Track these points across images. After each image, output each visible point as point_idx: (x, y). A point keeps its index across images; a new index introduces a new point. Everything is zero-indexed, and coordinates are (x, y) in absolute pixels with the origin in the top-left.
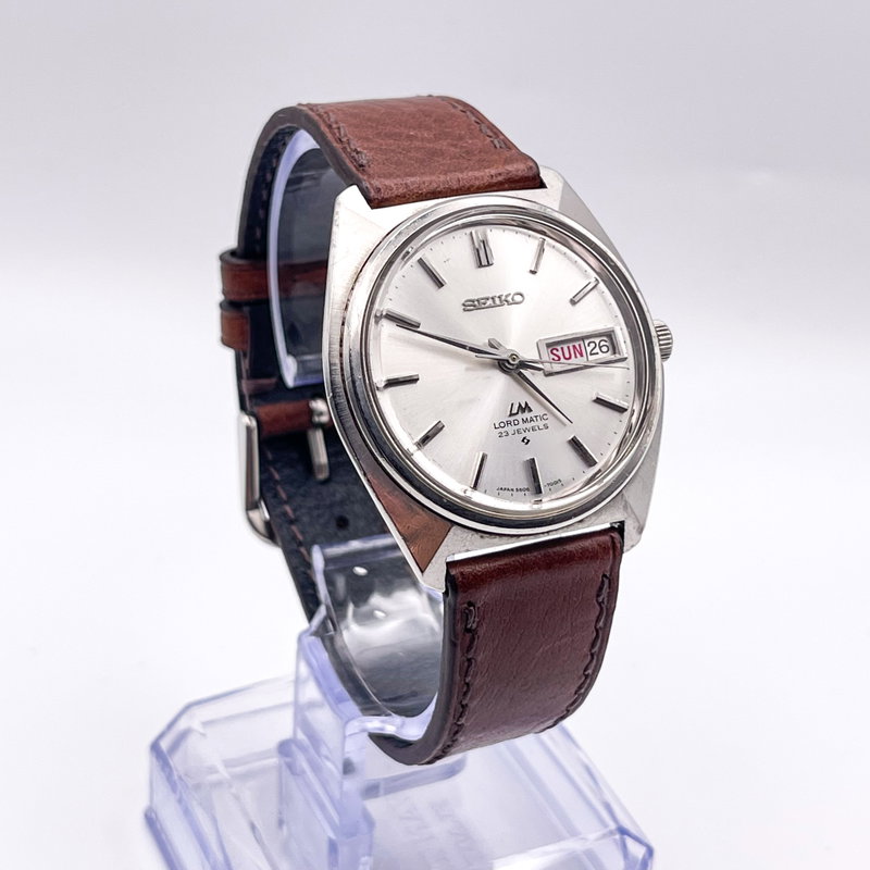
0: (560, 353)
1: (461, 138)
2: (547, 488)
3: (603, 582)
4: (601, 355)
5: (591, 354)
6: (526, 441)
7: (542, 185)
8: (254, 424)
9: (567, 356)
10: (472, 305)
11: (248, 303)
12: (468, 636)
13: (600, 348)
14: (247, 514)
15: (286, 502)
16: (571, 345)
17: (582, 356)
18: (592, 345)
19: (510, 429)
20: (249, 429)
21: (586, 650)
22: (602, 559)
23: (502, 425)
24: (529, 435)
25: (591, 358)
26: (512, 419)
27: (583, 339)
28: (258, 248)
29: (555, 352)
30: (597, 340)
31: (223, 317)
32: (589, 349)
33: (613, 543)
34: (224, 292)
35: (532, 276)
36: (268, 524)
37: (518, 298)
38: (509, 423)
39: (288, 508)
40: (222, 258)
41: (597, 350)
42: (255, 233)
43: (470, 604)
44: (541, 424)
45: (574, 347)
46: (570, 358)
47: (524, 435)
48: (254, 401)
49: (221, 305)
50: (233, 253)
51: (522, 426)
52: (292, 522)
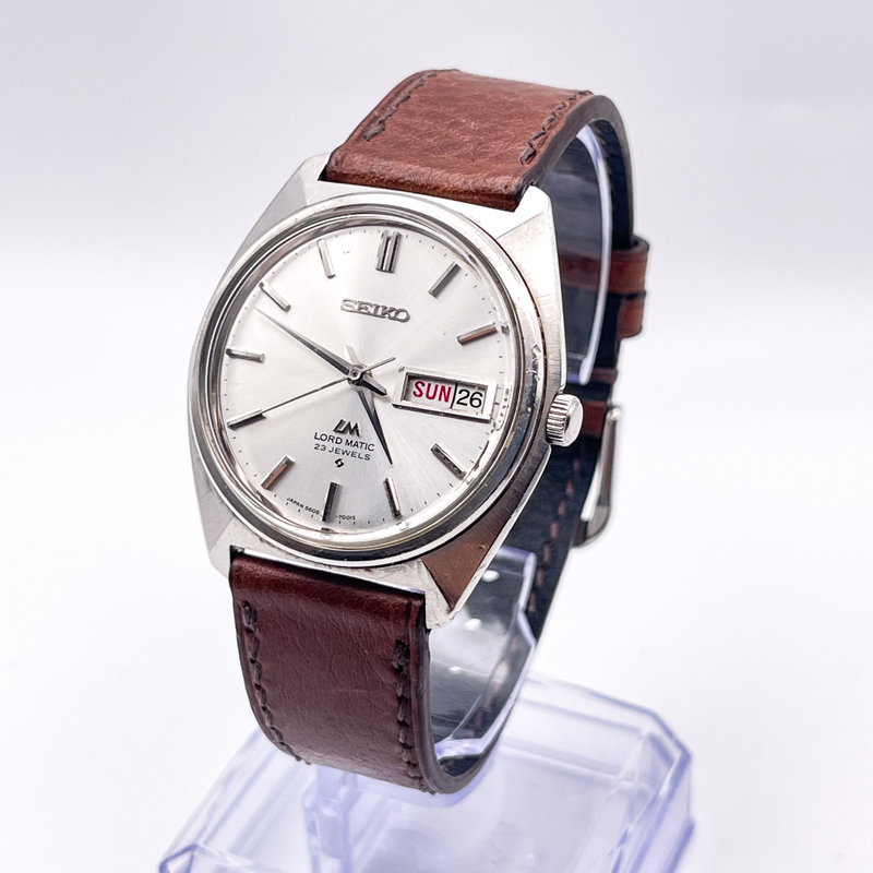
0: (424, 389)
4: (468, 408)
5: (458, 403)
6: (339, 463)
9: (431, 395)
10: (352, 306)
13: (472, 400)
16: (440, 385)
17: (447, 400)
18: (464, 394)
19: (330, 445)
23: (324, 437)
24: (345, 459)
25: (456, 406)
26: (336, 435)
27: (457, 384)
29: (420, 385)
30: (472, 391)
32: (458, 397)
38: (331, 438)
41: (467, 401)
43: (246, 603)
44: (363, 452)
45: (443, 388)
46: (433, 398)
47: (340, 456)
51: (343, 446)
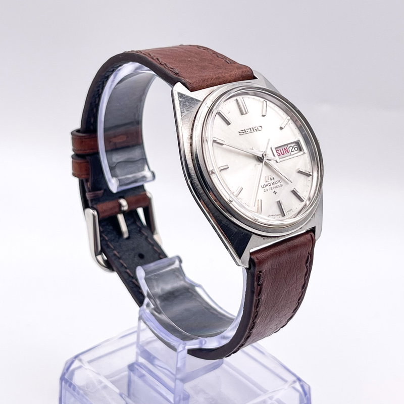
0: (279, 152)
1: (211, 60)
2: (287, 213)
3: (308, 256)
4: (295, 152)
6: (275, 193)
7: (255, 78)
8: (96, 213)
10: (243, 132)
11: (88, 155)
12: (259, 287)
13: (294, 148)
14: (96, 258)
15: (114, 250)
16: (283, 148)
17: (288, 153)
18: (291, 148)
19: (268, 188)
20: (94, 216)
21: (300, 290)
22: (308, 245)
23: (264, 186)
24: (276, 190)
25: (292, 153)
27: (287, 145)
28: (92, 127)
30: (293, 145)
31: (73, 162)
32: (290, 149)
33: (312, 237)
34: (73, 150)
35: (262, 117)
36: (106, 262)
37: (260, 128)
38: (267, 185)
39: (115, 252)
40: (72, 133)
41: (293, 150)
42: (91, 120)
43: (260, 272)
44: (279, 184)
45: (285, 149)
46: (284, 154)
47: (273, 190)
48: (94, 202)
49: (72, 157)
50: (78, 131)
51: (272, 186)
52: (120, 258)
